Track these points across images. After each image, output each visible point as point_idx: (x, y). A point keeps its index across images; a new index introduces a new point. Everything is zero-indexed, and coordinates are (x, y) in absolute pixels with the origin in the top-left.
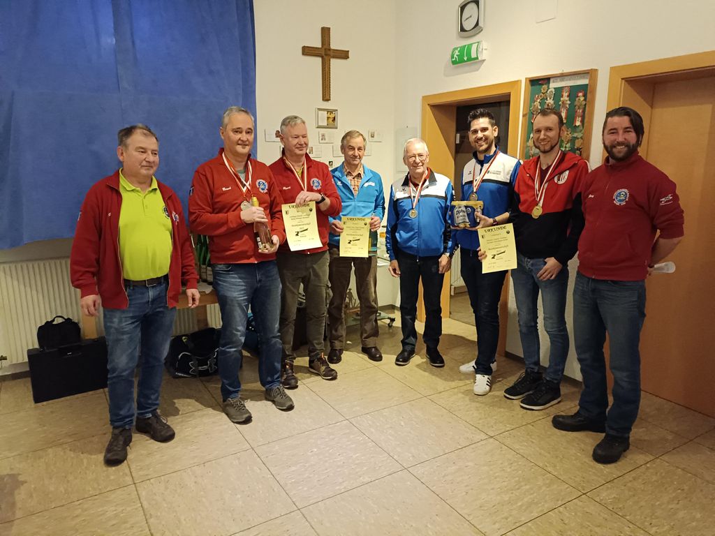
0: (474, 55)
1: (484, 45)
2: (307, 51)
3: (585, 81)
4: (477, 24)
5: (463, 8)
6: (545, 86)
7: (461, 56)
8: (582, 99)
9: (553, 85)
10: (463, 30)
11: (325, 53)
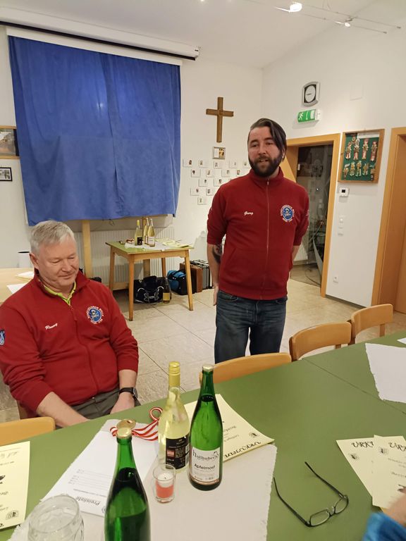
0: (312, 117)
1: (319, 111)
2: (209, 112)
3: (377, 136)
4: (315, 99)
5: (306, 89)
6: (354, 138)
7: (304, 117)
8: (375, 145)
9: (359, 137)
10: (305, 101)
11: (220, 113)
